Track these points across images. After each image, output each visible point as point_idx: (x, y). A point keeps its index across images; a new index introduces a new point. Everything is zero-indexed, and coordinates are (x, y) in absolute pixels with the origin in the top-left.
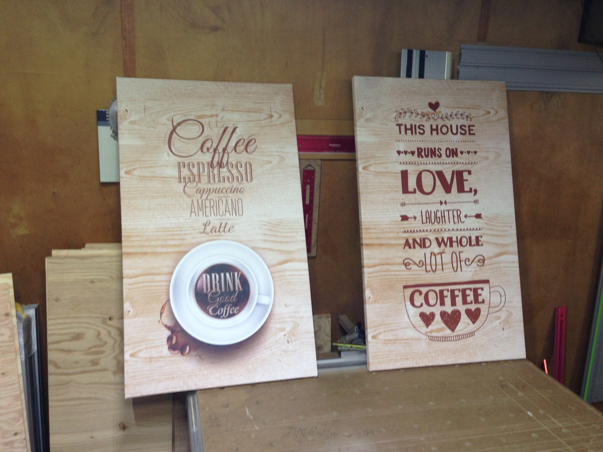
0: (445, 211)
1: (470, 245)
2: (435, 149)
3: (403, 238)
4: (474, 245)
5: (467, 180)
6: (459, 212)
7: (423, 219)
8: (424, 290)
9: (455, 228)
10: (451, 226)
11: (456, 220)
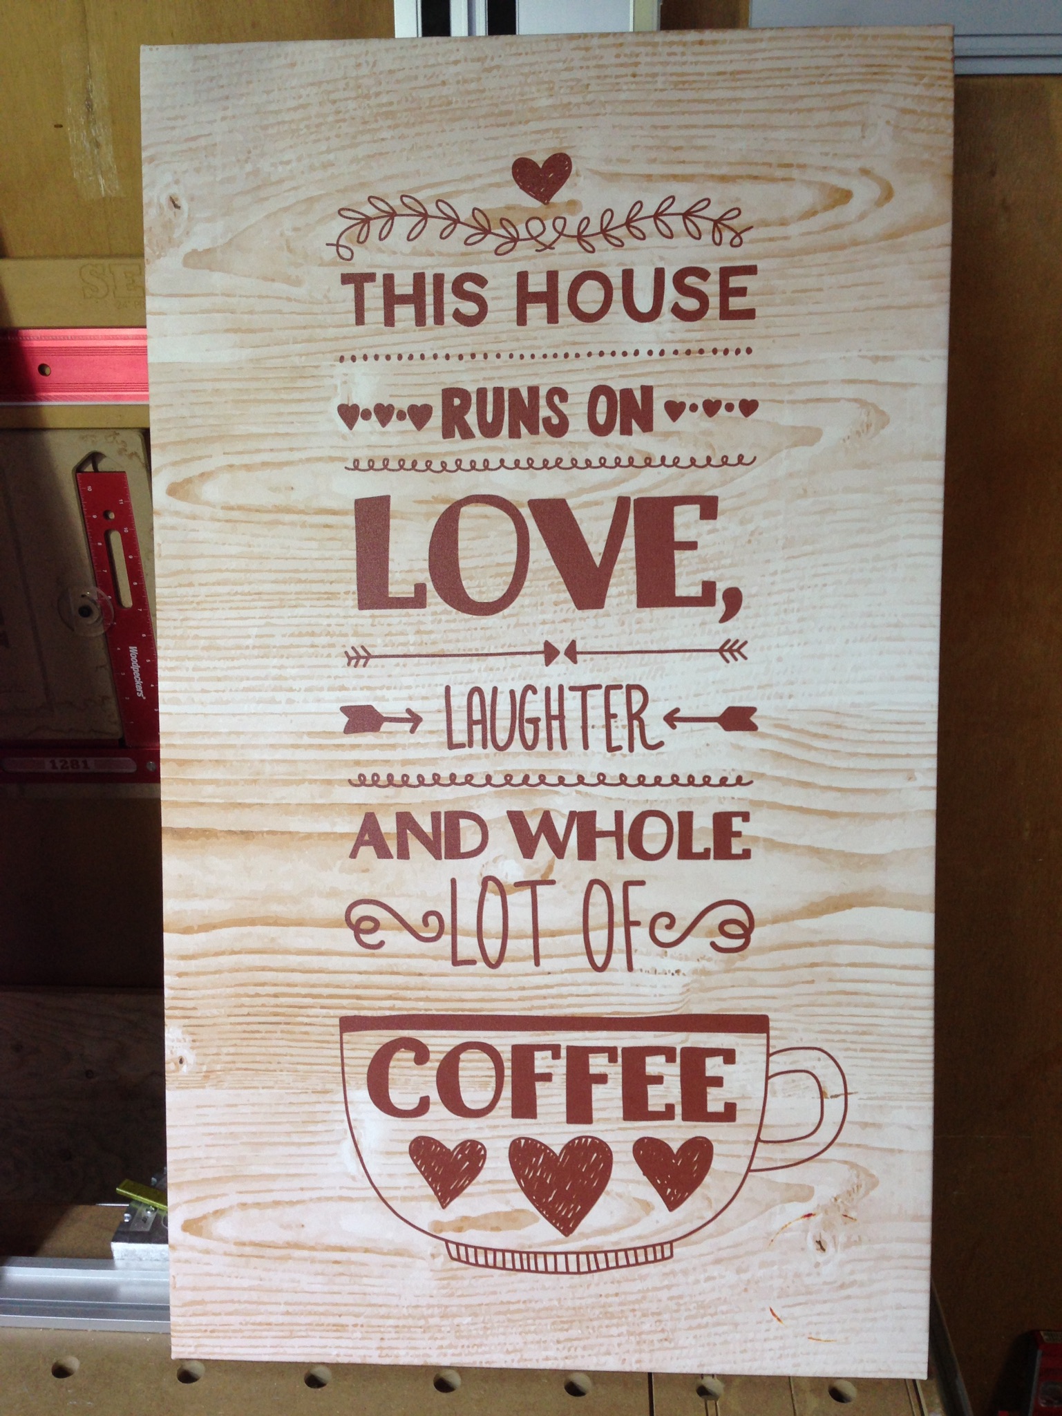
0: (567, 693)
1: (686, 853)
2: (533, 391)
3: (352, 807)
4: (705, 855)
5: (692, 546)
6: (637, 697)
7: (454, 726)
8: (440, 1042)
9: (612, 774)
10: (596, 760)
11: (620, 735)
